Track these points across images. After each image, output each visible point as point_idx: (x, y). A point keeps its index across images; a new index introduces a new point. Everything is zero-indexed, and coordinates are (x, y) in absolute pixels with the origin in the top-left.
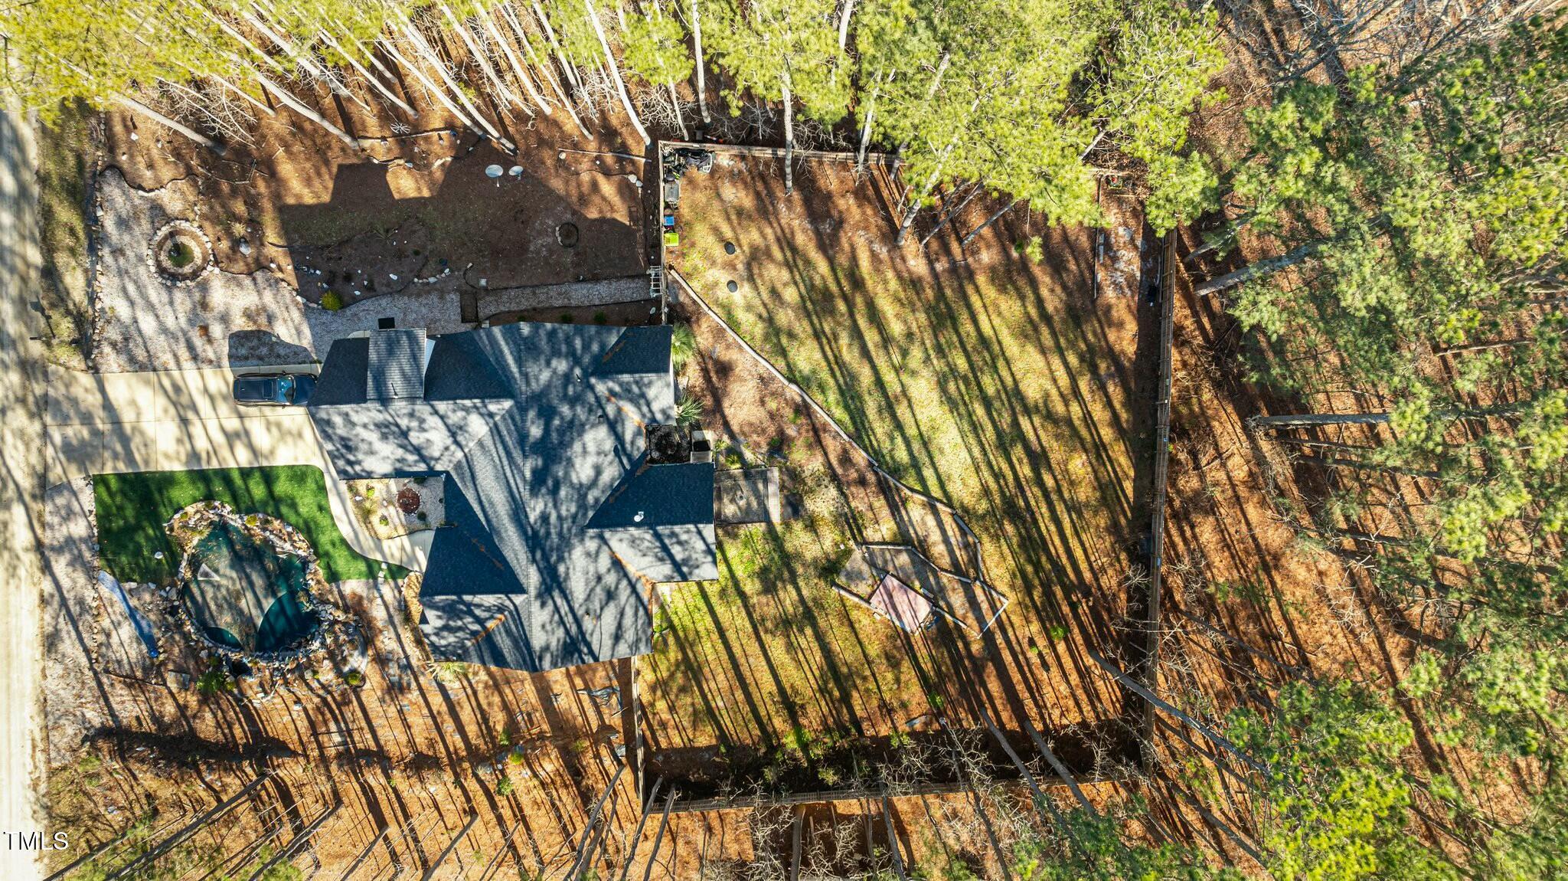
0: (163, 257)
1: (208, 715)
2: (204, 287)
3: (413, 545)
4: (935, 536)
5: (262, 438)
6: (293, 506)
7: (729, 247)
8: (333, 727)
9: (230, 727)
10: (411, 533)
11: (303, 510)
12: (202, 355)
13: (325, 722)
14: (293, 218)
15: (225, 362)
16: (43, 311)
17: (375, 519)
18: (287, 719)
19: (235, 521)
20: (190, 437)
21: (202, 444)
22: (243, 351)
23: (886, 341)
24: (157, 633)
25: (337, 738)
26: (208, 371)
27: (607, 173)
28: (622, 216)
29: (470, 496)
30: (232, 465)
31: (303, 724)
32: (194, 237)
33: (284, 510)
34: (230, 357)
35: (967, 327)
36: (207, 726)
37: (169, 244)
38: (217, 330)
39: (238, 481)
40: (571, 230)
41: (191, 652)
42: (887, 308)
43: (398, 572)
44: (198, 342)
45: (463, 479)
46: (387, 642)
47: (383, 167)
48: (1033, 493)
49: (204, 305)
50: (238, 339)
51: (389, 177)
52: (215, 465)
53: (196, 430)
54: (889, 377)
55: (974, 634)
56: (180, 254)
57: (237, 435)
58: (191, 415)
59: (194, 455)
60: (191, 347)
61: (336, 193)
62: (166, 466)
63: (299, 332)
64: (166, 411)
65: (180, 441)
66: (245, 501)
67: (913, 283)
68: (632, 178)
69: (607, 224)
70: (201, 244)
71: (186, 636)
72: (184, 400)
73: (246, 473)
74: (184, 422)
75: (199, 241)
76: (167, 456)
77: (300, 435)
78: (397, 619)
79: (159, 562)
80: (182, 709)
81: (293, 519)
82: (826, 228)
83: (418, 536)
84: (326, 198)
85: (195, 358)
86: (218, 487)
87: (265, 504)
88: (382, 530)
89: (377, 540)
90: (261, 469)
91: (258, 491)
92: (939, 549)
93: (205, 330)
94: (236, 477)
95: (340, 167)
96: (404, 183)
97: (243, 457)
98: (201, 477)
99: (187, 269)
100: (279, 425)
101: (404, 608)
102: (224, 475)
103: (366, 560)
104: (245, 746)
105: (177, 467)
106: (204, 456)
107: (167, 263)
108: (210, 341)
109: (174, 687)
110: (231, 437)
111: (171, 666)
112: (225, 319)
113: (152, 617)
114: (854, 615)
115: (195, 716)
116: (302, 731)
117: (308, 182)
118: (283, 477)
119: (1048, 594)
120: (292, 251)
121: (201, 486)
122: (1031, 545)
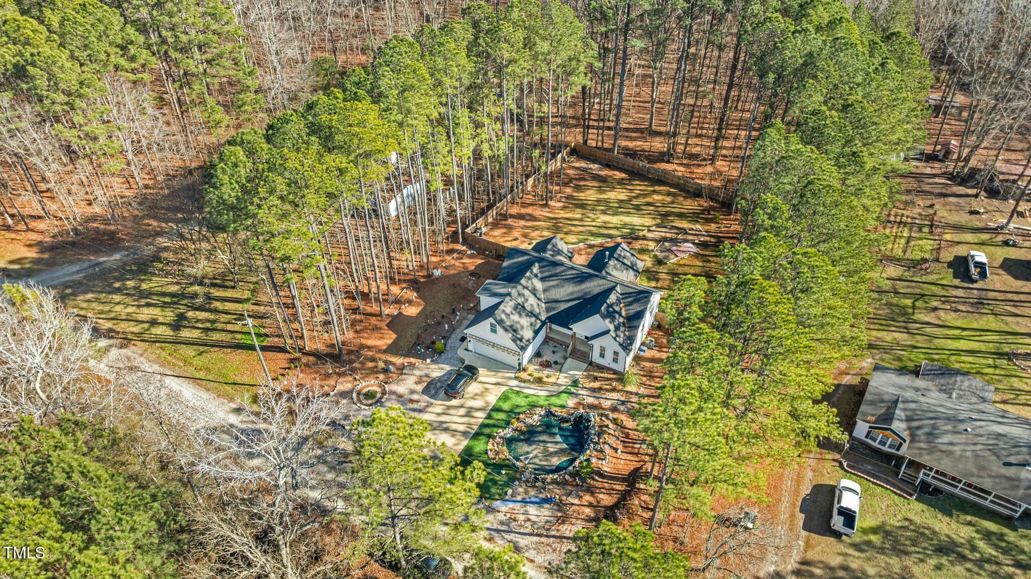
0: (365, 402)
1: (601, 496)
2: (393, 393)
3: (566, 373)
4: (663, 234)
5: (478, 403)
6: (518, 406)
7: (516, 239)
8: (638, 446)
9: (613, 490)
10: (560, 371)
11: (523, 404)
12: (422, 408)
13: (633, 448)
14: (392, 349)
15: (432, 401)
16: (345, 462)
17: (545, 380)
18: (622, 462)
19: (508, 432)
20: (455, 431)
21: (462, 428)
22: (433, 392)
23: (581, 220)
24: (542, 496)
25: (644, 446)
26: (430, 409)
27: (461, 259)
28: (479, 261)
29: (563, 306)
30: (481, 420)
31: (630, 457)
32: (368, 386)
33: (517, 411)
34: (431, 397)
35: (590, 202)
36: (607, 500)
37: (362, 397)
38: (415, 397)
39: (490, 422)
40: (473, 274)
41: (563, 484)
42: (569, 215)
43: (575, 383)
44: (415, 406)
45: (554, 309)
46: (607, 404)
47: (400, 313)
48: (660, 209)
49: (400, 396)
50: (425, 391)
51: (405, 314)
52: (476, 427)
53: (454, 426)
54: (594, 224)
55: (708, 239)
56: (369, 395)
57: (469, 412)
58: (445, 426)
59: (465, 434)
60: (414, 410)
61: (395, 332)
62: (461, 447)
63: (441, 369)
64: (435, 434)
65: (453, 436)
66: (502, 424)
67: (564, 208)
68: (469, 252)
69: (477, 267)
70: (372, 385)
71: (554, 482)
72: (435, 425)
73: (489, 417)
74: (446, 430)
75: (371, 384)
76: (456, 445)
77: (487, 389)
78: (597, 395)
79: (506, 474)
80: (590, 505)
81: (523, 409)
82: (527, 218)
83: (563, 369)
84: (394, 336)
85: (420, 411)
86: (487, 431)
87: (509, 416)
88: (552, 380)
89: (555, 384)
90: (491, 410)
91: (502, 416)
92: (668, 235)
93: (411, 401)
94: (487, 421)
95: (387, 325)
96: (412, 311)
97: (481, 415)
98: (476, 436)
99: (379, 396)
100: (476, 395)
101: (593, 390)
102: (483, 426)
103: (562, 392)
104: (627, 486)
105: (465, 443)
106: (468, 430)
107: (370, 402)
108: (417, 401)
109: (576, 501)
110: (468, 415)
111: (564, 498)
112: (412, 392)
113: (533, 493)
114: (681, 263)
115: (598, 502)
116: (633, 459)
117: (382, 338)
118: (501, 404)
119: (702, 218)
120: (406, 356)
121: (481, 437)
122: (681, 216)
